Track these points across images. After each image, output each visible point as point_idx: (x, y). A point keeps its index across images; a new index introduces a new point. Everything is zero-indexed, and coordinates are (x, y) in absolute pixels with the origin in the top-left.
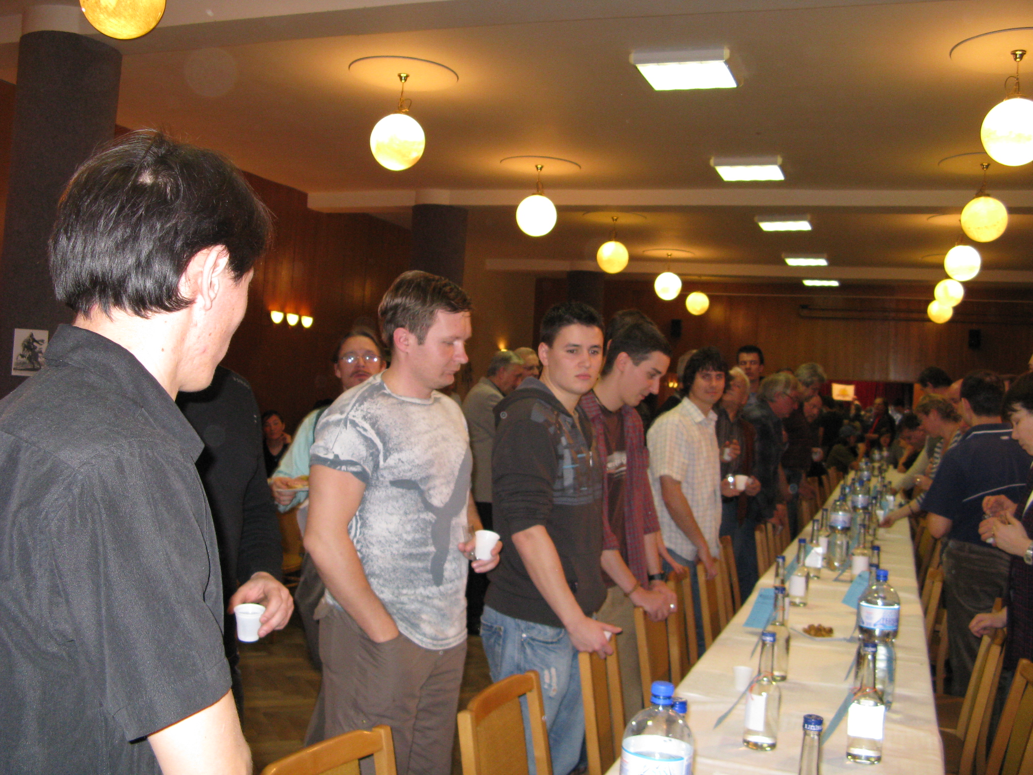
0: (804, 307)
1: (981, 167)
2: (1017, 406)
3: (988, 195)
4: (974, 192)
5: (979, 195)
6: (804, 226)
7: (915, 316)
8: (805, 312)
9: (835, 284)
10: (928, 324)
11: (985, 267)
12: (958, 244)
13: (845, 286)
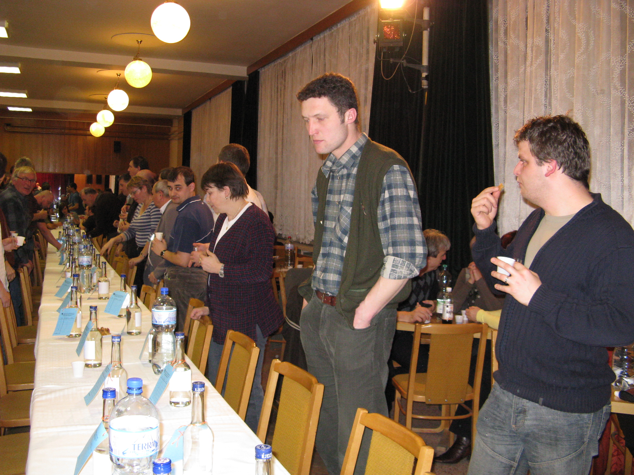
0: (8, 125)
1: (137, 42)
2: (212, 185)
3: (141, 60)
4: (133, 57)
5: (135, 59)
6: (16, 70)
7: (81, 132)
8: (8, 128)
9: (30, 110)
10: (89, 137)
11: (130, 104)
12: (116, 89)
13: (36, 112)
